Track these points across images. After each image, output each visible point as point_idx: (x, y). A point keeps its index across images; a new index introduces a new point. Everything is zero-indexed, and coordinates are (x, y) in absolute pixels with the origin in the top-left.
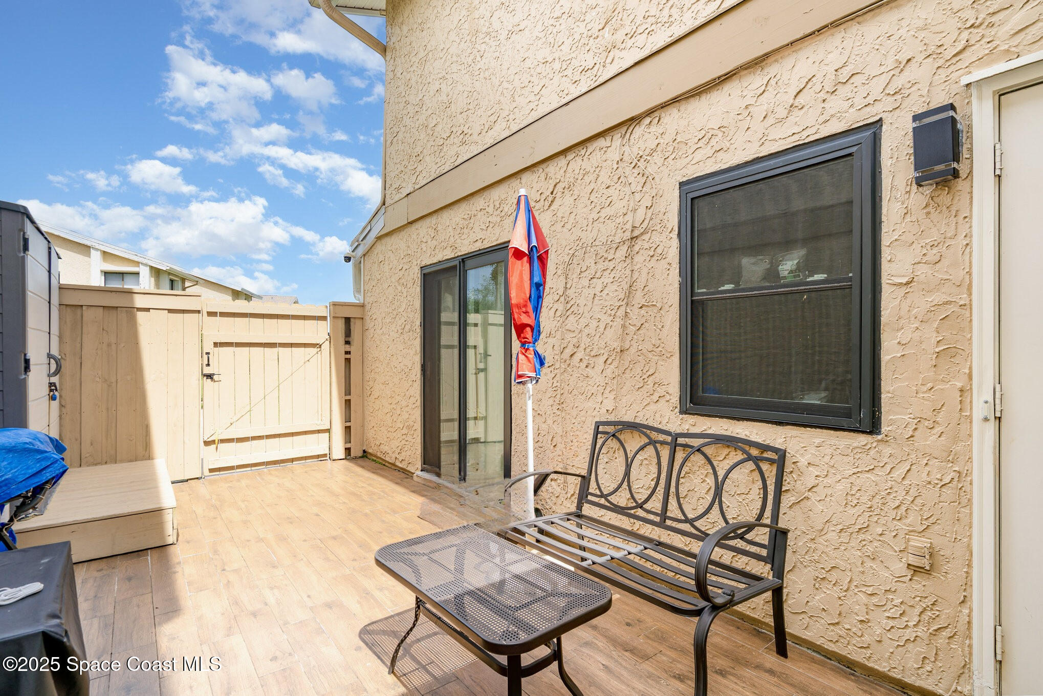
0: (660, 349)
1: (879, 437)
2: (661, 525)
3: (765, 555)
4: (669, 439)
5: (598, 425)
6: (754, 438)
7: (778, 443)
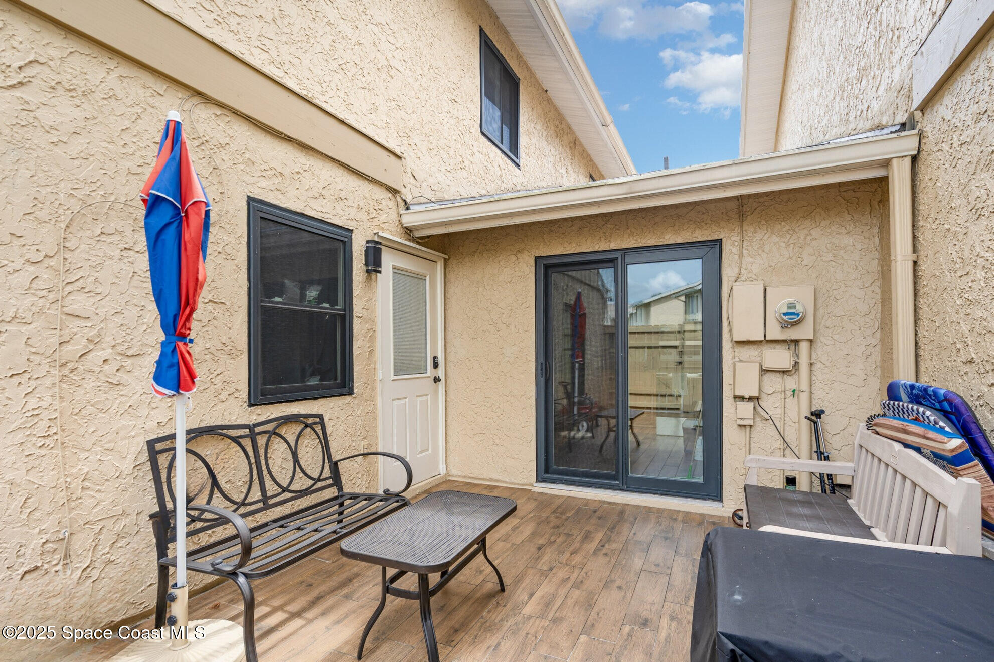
0: (229, 348)
1: (354, 395)
2: (267, 507)
3: (332, 482)
4: (247, 431)
5: (151, 444)
6: (303, 412)
7: (315, 411)
